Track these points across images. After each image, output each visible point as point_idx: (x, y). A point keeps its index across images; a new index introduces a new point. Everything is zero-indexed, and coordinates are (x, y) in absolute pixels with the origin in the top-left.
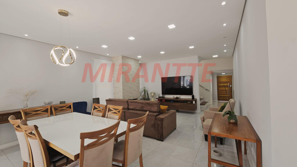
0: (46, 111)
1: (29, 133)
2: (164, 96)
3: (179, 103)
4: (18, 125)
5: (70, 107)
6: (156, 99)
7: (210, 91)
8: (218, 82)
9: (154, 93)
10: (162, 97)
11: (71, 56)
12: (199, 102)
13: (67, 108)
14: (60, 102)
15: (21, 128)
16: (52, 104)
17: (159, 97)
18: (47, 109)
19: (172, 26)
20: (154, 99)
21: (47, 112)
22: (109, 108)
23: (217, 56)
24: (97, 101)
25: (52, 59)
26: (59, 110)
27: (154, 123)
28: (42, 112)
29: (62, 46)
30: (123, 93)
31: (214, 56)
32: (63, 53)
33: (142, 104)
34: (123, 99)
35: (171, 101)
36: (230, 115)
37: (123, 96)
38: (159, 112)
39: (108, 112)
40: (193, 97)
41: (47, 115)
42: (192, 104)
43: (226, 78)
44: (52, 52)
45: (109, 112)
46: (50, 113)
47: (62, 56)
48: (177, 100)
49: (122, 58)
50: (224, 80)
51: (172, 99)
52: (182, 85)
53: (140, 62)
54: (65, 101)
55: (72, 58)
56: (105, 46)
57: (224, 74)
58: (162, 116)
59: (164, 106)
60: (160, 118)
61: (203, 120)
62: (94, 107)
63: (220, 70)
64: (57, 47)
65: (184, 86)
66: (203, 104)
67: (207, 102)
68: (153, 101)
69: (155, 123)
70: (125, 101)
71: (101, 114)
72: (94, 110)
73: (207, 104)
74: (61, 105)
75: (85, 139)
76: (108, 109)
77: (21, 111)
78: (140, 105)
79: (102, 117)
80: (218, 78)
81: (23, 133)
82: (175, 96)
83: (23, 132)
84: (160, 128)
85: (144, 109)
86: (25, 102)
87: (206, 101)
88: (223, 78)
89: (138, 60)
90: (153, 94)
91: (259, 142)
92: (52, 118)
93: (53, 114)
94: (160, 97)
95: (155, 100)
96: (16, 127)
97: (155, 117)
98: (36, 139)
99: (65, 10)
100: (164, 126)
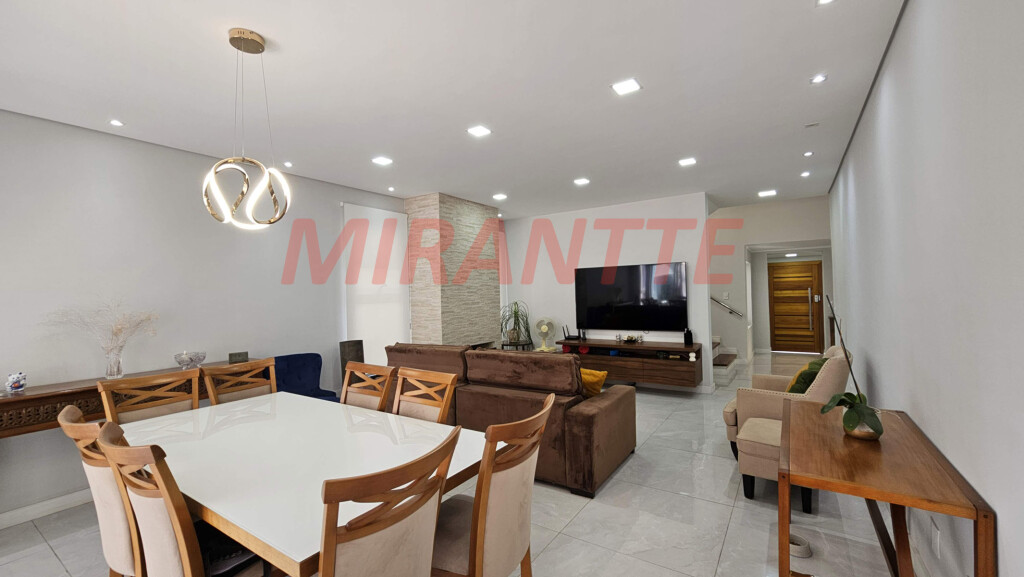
0: (186, 387)
1: (133, 474)
2: (584, 334)
3: (641, 360)
4: (92, 441)
5: (265, 374)
6: (557, 343)
7: (746, 316)
8: (773, 286)
9: (550, 325)
10: (578, 338)
11: (272, 193)
12: (708, 356)
13: (255, 376)
14: (231, 355)
15: (103, 454)
16: (205, 362)
17: (567, 339)
18: (190, 381)
19: (626, 87)
20: (548, 346)
21: (190, 391)
22: (404, 379)
23: (772, 193)
24: (353, 350)
25: (209, 203)
26: (229, 384)
27: (559, 431)
28: (171, 390)
29: (244, 160)
30: (443, 322)
31: (762, 194)
32: (246, 186)
33: (517, 363)
34: (446, 343)
35: (612, 353)
36: (850, 408)
37: (443, 335)
38: (578, 392)
39: (402, 393)
40: (689, 337)
41: (190, 401)
42: (685, 363)
43: (800, 273)
44: (210, 180)
45: (406, 394)
46: (200, 394)
47: (243, 193)
48: (630, 350)
49: (440, 202)
50: (791, 277)
51: (615, 344)
52: (642, 296)
53: (500, 215)
54: (247, 353)
55: (275, 201)
56: (383, 161)
57: (795, 255)
58: (589, 409)
59: (593, 371)
60: (581, 414)
61: (732, 422)
62: (352, 373)
63: (781, 244)
64: (226, 162)
65: (648, 299)
66: (721, 361)
67: (734, 356)
68: (546, 350)
69: (563, 431)
70: (454, 353)
71: (377, 400)
72: (349, 385)
73: (736, 361)
74: (236, 367)
75: (342, 504)
76: (400, 381)
77: (100, 389)
78: (509, 366)
79: (382, 409)
80: (773, 269)
81: (109, 469)
82: (625, 335)
83: (108, 466)
84: (582, 450)
85: (525, 381)
86: (112, 356)
87: (733, 350)
88: (788, 270)
89: (493, 209)
90: (544, 328)
91: (985, 517)
92: (205, 413)
93: (207, 397)
94: (569, 338)
95: (551, 348)
96: (87, 447)
97: (566, 410)
98: (158, 496)
99: (252, 32)
100: (595, 444)
